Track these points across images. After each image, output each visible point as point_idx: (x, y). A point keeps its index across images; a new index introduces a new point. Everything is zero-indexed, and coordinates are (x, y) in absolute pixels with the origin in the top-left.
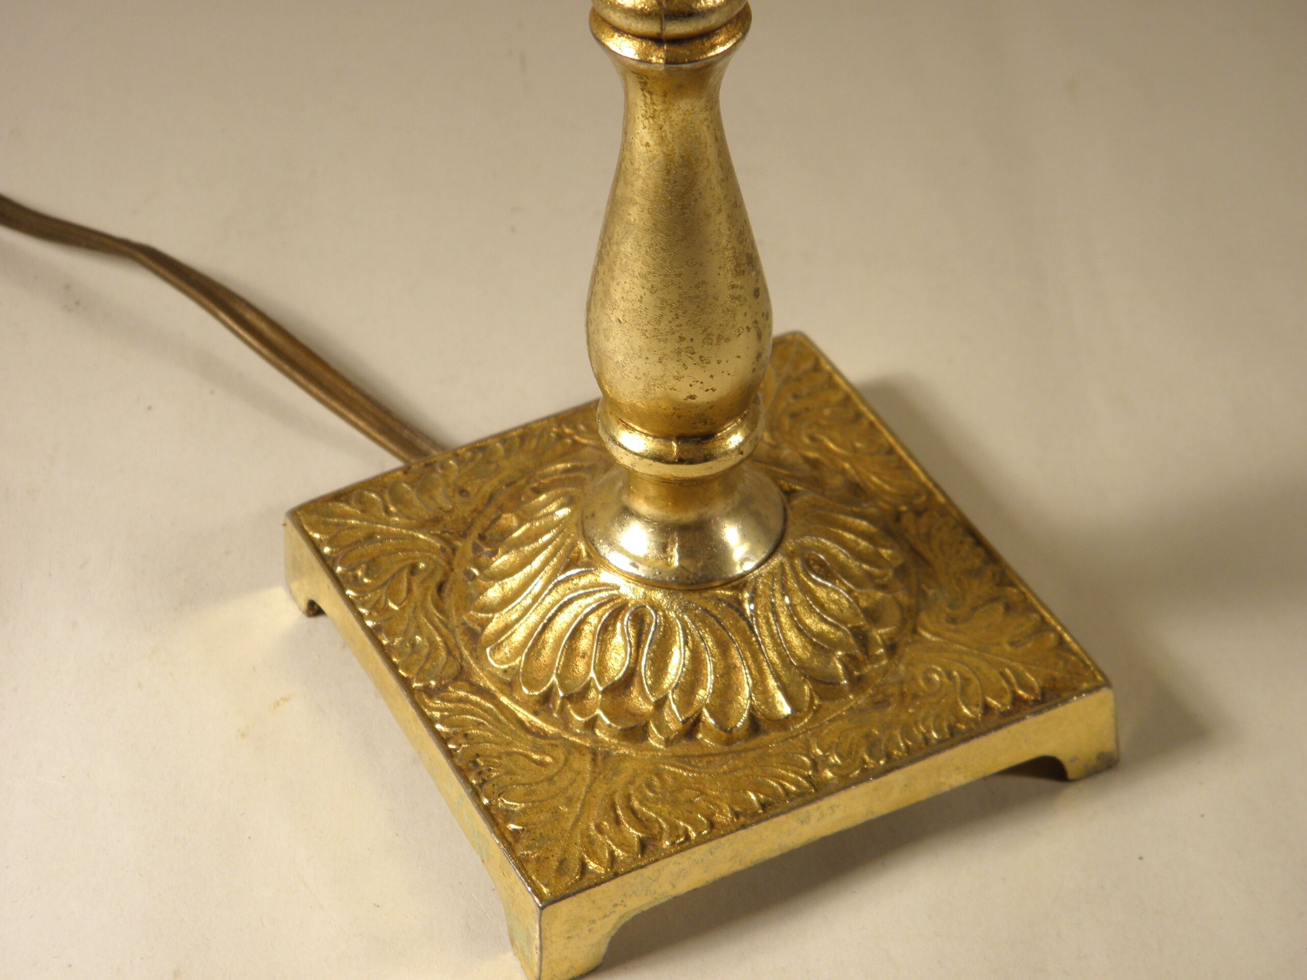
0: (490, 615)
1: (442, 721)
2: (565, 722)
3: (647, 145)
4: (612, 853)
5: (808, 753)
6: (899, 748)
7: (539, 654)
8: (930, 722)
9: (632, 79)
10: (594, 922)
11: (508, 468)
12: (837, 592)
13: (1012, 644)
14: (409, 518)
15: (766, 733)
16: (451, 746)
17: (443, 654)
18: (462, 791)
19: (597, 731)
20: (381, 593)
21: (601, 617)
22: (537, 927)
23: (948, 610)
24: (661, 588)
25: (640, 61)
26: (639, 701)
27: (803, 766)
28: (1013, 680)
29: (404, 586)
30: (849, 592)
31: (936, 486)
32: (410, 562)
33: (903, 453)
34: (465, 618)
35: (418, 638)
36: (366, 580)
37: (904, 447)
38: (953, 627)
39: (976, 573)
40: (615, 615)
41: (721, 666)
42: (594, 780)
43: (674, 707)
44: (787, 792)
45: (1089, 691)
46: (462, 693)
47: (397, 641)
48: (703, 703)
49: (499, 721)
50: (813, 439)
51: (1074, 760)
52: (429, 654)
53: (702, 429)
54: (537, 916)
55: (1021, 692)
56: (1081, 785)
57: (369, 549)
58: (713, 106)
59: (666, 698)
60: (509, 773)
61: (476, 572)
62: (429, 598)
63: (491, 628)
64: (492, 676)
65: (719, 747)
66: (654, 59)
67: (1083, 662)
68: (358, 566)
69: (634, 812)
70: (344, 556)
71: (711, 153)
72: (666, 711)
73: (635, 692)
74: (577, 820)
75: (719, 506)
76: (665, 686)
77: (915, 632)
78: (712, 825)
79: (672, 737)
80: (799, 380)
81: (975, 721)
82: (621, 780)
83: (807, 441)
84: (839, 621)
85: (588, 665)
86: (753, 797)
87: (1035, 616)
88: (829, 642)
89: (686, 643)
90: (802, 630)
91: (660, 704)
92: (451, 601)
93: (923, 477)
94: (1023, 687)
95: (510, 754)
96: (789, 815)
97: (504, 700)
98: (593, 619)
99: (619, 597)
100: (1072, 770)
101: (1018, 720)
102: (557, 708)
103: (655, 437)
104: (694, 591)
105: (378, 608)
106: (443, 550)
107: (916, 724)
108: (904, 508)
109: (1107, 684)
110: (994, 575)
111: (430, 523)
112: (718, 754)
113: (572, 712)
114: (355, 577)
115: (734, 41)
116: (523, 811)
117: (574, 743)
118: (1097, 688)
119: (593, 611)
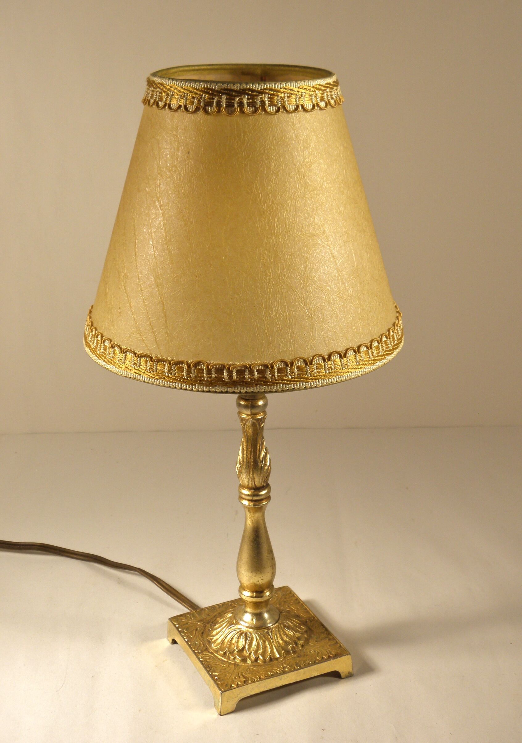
0: (213, 637)
1: (201, 658)
2: (229, 658)
3: (250, 524)
4: (238, 683)
5: (282, 665)
6: (303, 665)
7: (224, 644)
8: (310, 660)
9: (247, 510)
10: (233, 698)
11: (219, 611)
12: (290, 633)
13: (329, 646)
14: (196, 620)
15: (273, 661)
16: (203, 663)
17: (203, 646)
18: (205, 672)
19: (236, 660)
20: (189, 634)
21: (238, 635)
22: (220, 698)
23: (316, 639)
24: (251, 629)
25: (248, 505)
26: (246, 653)
27: (281, 668)
28: (329, 653)
29: (194, 633)
30: (293, 633)
31: (315, 616)
32: (196, 628)
33: (308, 610)
34: (208, 639)
35: (197, 643)
36: (186, 632)
37: (309, 609)
38: (317, 642)
39: (323, 633)
40: (241, 634)
41: (264, 646)
42: (234, 669)
43: (253, 654)
44: (277, 673)
45: (345, 655)
46: (206, 653)
47: (192, 643)
48: (260, 653)
49: (214, 658)
50: (288, 606)
51: (343, 672)
52: (199, 646)
53: (261, 590)
54: (220, 695)
55: (330, 655)
56: (344, 679)
57: (187, 626)
58: (263, 516)
59: (251, 653)
60: (216, 668)
61: (210, 629)
62: (200, 635)
63: (213, 640)
64: (213, 650)
65: (263, 663)
66: (251, 505)
67: (345, 650)
68: (184, 629)
69: (243, 675)
70: (181, 627)
71: (263, 526)
72: (251, 655)
73: (245, 651)
74: (230, 677)
75: (264, 610)
76: (251, 650)
77: (308, 643)
78: (260, 678)
79: (252, 661)
80: (286, 595)
81: (320, 660)
82: (241, 669)
83: (287, 607)
84: (291, 638)
85: (234, 646)
86: (270, 673)
87: (335, 641)
88: (288, 643)
89: (256, 641)
90: (282, 639)
91: (250, 654)
92: (205, 636)
93: (313, 615)
94: (331, 654)
95: (216, 665)
96: (277, 677)
97: (216, 654)
98: (236, 636)
99: (242, 631)
100: (342, 675)
101: (329, 660)
102: (227, 655)
103: (251, 592)
104: (259, 629)
105: (188, 637)
106: (203, 626)
107: (307, 660)
108: (308, 620)
109: (350, 654)
110: (327, 633)
111: (201, 621)
112: (262, 665)
113: (230, 656)
114: (183, 631)
115: (267, 502)
116: (219, 675)
117: (230, 663)
118: (347, 655)
119: (235, 634)
